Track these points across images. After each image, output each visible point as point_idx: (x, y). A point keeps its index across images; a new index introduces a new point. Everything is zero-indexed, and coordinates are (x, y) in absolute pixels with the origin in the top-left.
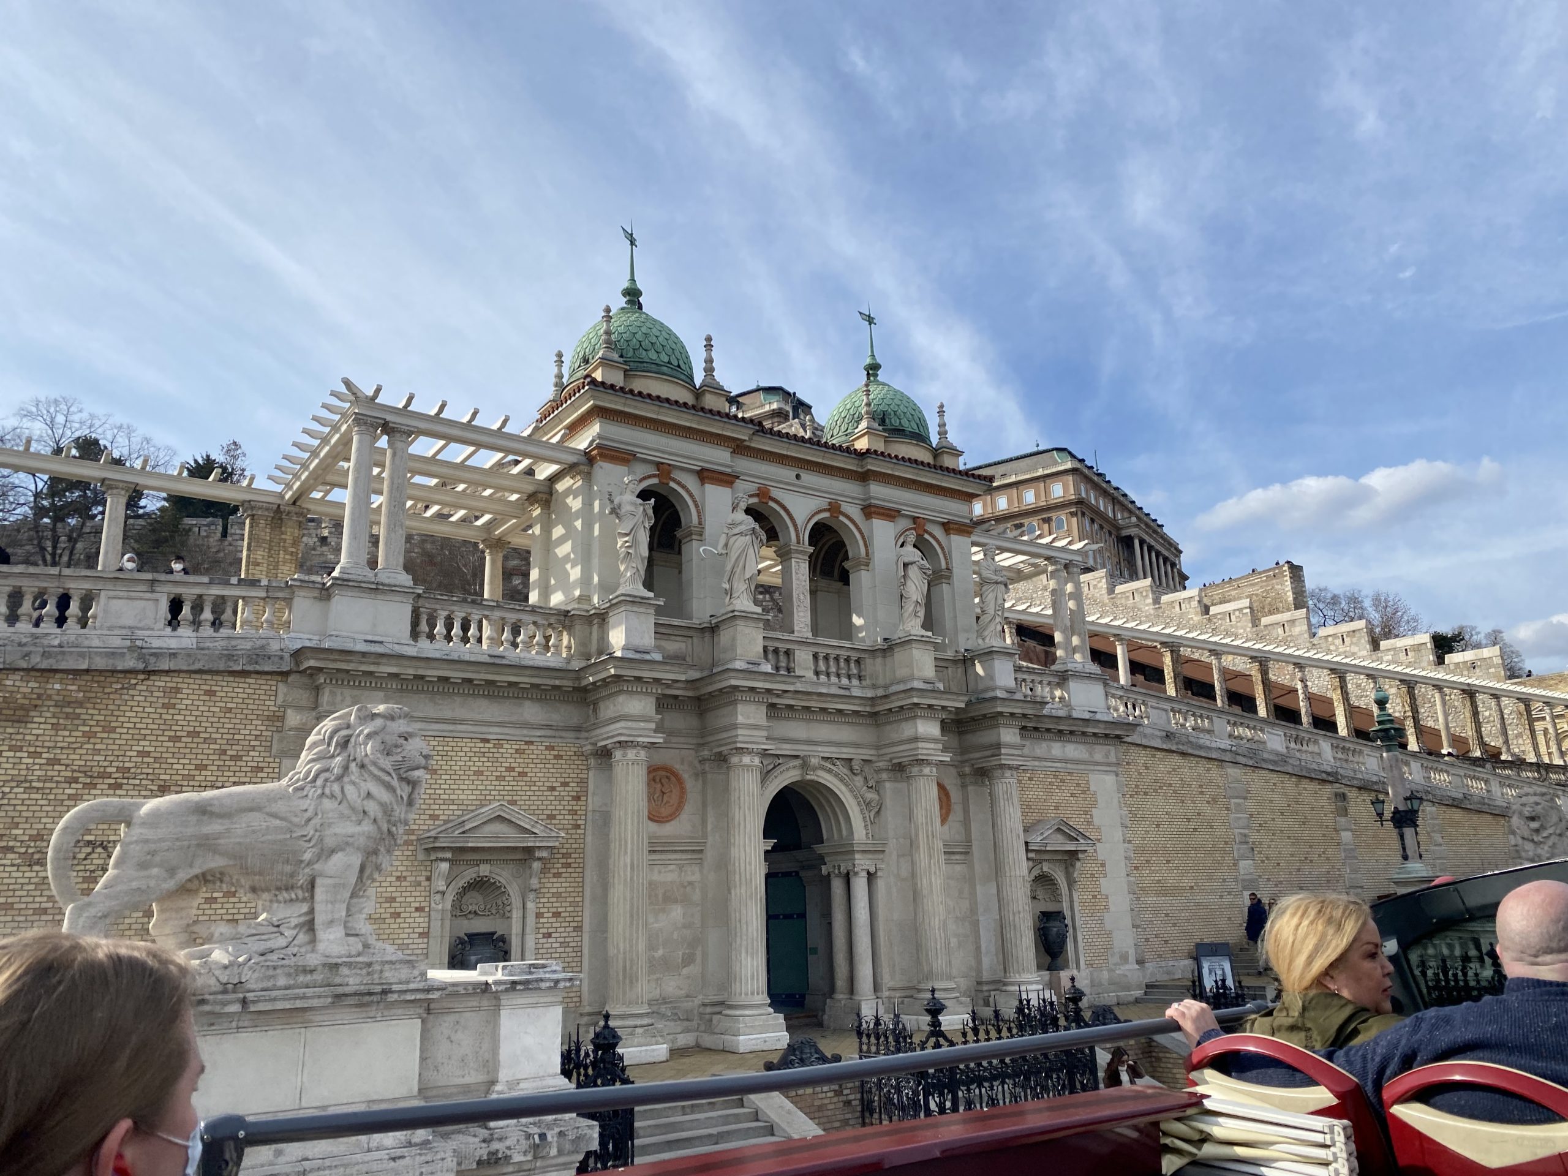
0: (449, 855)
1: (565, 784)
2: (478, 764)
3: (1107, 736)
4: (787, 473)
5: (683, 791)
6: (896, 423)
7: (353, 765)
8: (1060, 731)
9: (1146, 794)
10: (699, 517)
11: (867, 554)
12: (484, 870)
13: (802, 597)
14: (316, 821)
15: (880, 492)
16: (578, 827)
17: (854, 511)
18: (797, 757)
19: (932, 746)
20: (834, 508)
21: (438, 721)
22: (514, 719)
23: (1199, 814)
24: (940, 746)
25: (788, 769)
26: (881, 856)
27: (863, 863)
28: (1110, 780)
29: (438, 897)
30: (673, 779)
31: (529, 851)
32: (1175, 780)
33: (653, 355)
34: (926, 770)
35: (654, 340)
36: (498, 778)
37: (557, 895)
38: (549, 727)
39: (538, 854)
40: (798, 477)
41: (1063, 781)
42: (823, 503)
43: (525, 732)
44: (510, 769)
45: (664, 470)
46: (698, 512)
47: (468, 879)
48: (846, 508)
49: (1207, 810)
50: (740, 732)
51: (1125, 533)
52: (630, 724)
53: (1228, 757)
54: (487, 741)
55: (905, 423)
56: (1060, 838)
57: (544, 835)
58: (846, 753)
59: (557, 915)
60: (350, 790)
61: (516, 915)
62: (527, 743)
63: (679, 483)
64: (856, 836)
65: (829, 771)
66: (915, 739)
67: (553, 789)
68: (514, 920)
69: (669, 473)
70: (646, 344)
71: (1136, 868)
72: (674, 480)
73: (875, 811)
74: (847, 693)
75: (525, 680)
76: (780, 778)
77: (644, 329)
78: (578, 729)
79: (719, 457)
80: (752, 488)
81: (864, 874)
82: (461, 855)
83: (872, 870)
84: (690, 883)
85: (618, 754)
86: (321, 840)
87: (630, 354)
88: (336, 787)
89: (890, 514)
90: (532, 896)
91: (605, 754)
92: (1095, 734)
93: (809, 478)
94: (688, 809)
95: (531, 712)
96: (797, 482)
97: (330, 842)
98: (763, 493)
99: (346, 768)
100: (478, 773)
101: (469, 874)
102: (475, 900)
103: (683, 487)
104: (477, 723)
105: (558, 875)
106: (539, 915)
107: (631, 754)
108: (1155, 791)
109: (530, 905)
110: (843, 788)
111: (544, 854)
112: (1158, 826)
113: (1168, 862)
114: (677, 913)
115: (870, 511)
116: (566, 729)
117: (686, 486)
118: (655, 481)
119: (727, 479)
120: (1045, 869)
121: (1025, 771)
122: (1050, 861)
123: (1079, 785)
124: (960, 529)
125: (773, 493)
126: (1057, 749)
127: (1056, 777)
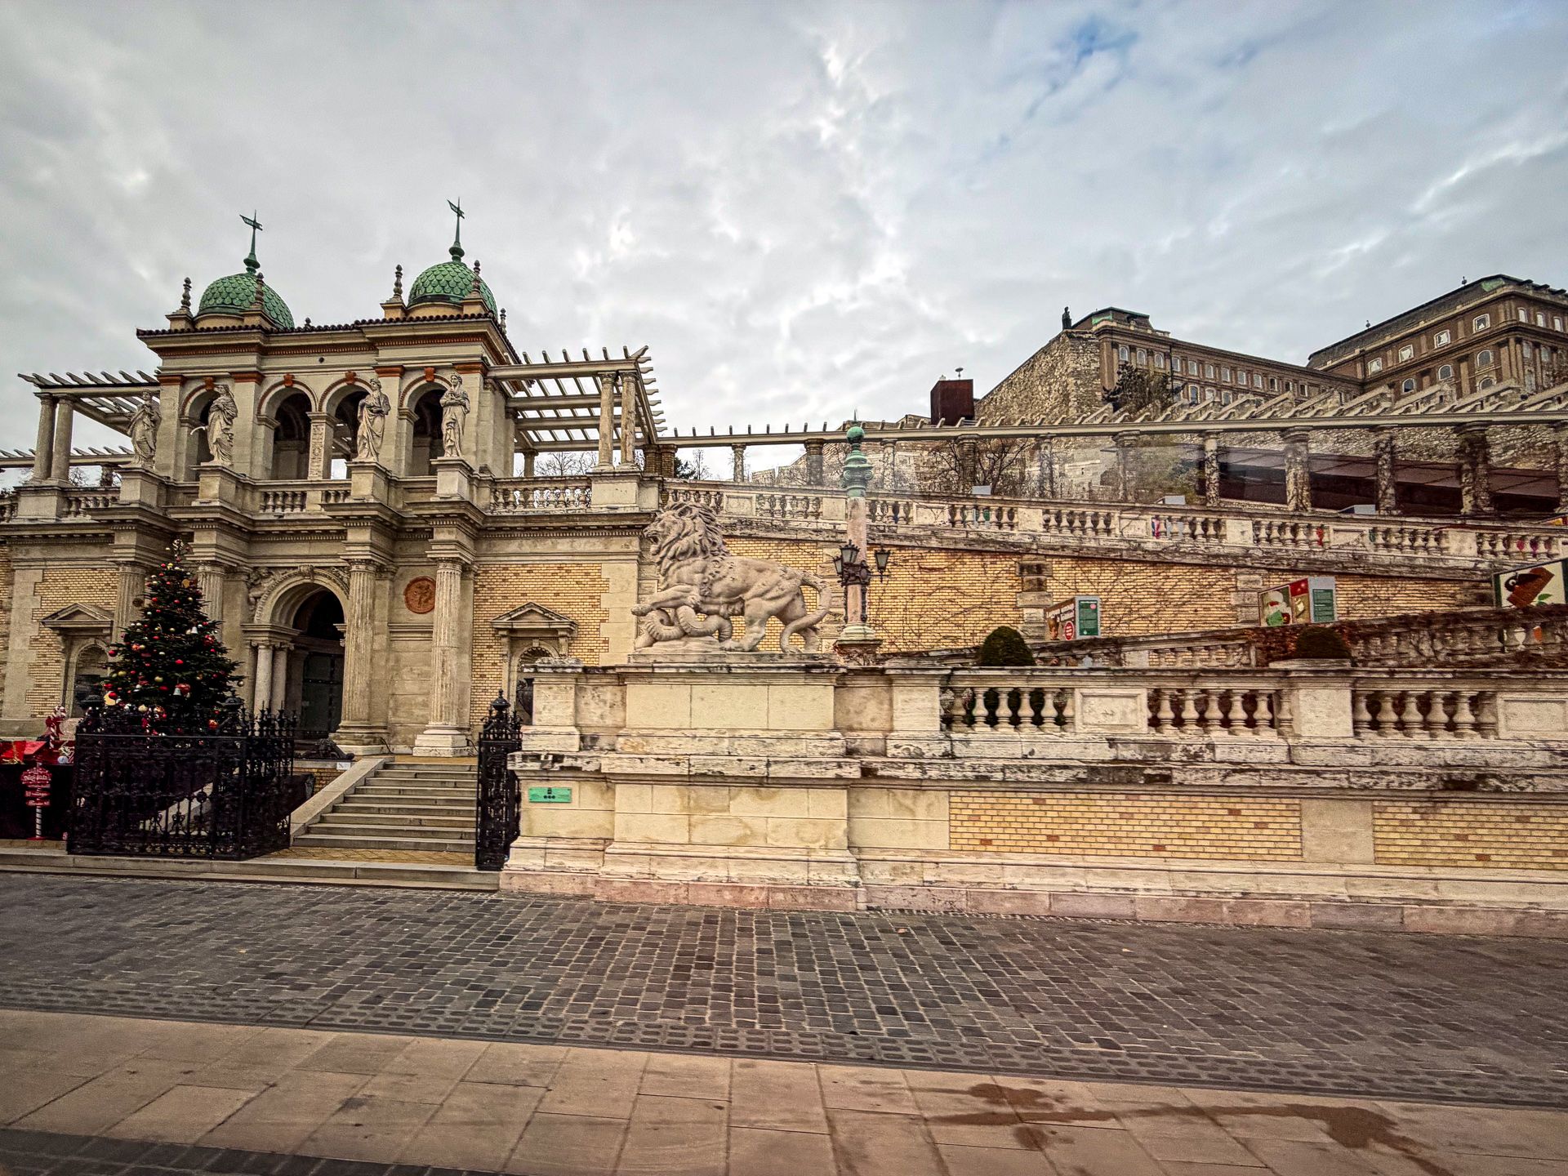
4: (314, 361)
12: (91, 641)
15: (387, 354)
18: (300, 568)
20: (349, 377)
24: (370, 548)
25: (292, 577)
28: (631, 567)
29: (63, 655)
40: (322, 360)
41: (568, 571)
42: (342, 376)
48: (361, 375)
53: (822, 537)
56: (535, 617)
57: (102, 620)
65: (325, 576)
66: (349, 546)
79: (249, 361)
80: (281, 378)
89: (402, 371)
93: (330, 360)
96: (320, 364)
98: (289, 380)
120: (536, 644)
121: (523, 565)
122: (541, 639)
123: (587, 574)
124: (467, 368)
125: (300, 378)
126: (564, 545)
127: (560, 568)
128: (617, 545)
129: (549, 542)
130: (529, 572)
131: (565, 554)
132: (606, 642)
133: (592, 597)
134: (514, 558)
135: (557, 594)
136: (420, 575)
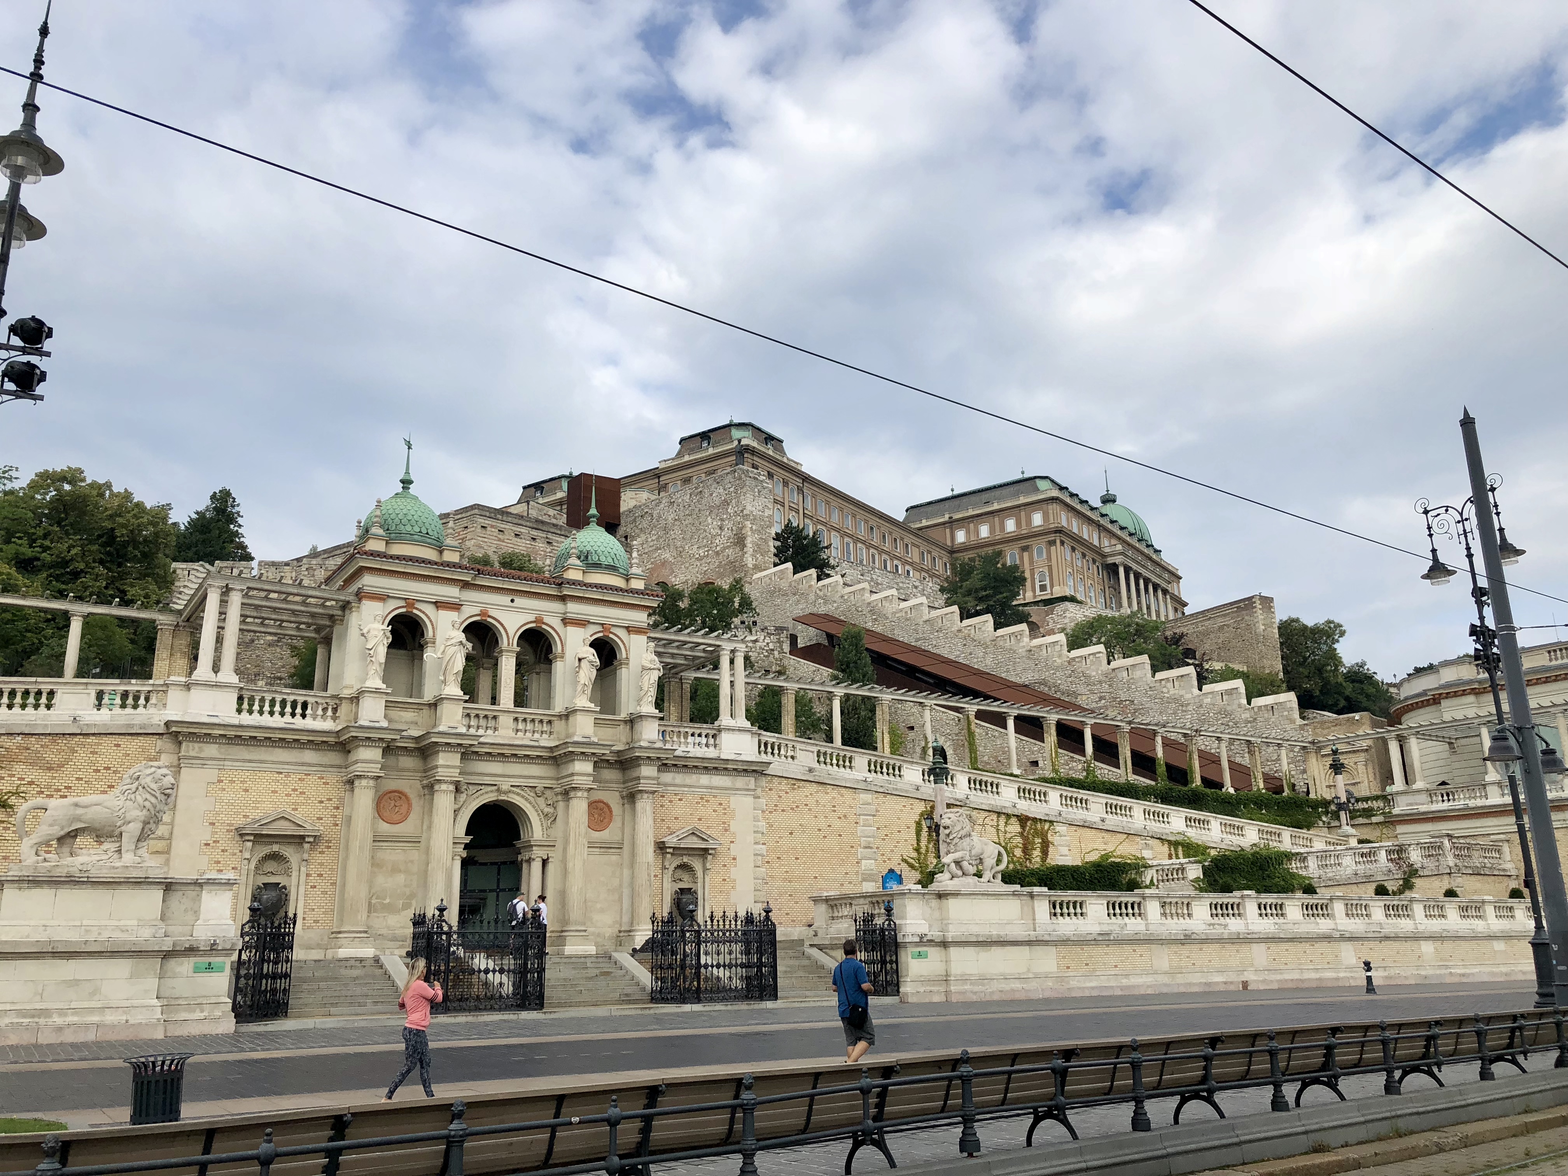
0: (252, 838)
1: (330, 800)
2: (274, 786)
3: (745, 770)
4: (505, 599)
5: (410, 805)
6: (595, 559)
7: (140, 788)
8: (706, 768)
9: (783, 811)
10: (434, 632)
11: (563, 650)
12: (275, 848)
13: (508, 681)
14: (123, 810)
15: (574, 608)
16: (337, 825)
17: (556, 622)
18: (495, 785)
19: (585, 778)
20: (539, 620)
21: (250, 761)
22: (298, 760)
23: (829, 826)
24: (592, 779)
25: (486, 793)
26: (553, 849)
27: (538, 853)
28: (749, 800)
29: (246, 861)
30: (403, 797)
31: (303, 837)
32: (811, 801)
33: (409, 528)
34: (579, 794)
35: (410, 517)
36: (286, 795)
37: (321, 864)
38: (321, 765)
39: (307, 839)
40: (512, 601)
41: (707, 801)
42: (531, 617)
43: (305, 768)
44: (295, 790)
45: (410, 603)
46: (433, 628)
47: (265, 852)
48: (546, 620)
49: (837, 824)
50: (439, 770)
51: (1110, 560)
52: (364, 765)
53: (862, 786)
54: (281, 773)
55: (603, 559)
56: (695, 839)
57: (310, 827)
58: (532, 782)
59: (320, 875)
60: (138, 797)
61: (295, 874)
62: (306, 774)
63: (420, 610)
64: (535, 835)
65: (518, 794)
66: (572, 775)
67: (321, 802)
68: (293, 877)
69: (414, 604)
70: (404, 521)
71: (768, 862)
72: (417, 609)
73: (551, 819)
74: (536, 744)
75: (304, 738)
76: (481, 798)
77: (405, 511)
78: (340, 767)
79: (451, 592)
80: (477, 611)
81: (540, 859)
82: (259, 838)
83: (545, 857)
84: (412, 862)
85: (357, 783)
86: (125, 817)
87: (394, 528)
88: (133, 796)
89: (582, 623)
90: (304, 863)
91: (351, 782)
92: (735, 770)
93: (520, 601)
94: (412, 816)
95: (309, 756)
96: (512, 604)
97: (128, 818)
98: (483, 613)
99: (137, 788)
100: (274, 792)
101: (266, 850)
102: (271, 866)
103: (424, 613)
104: (274, 763)
105: (321, 853)
106: (308, 875)
107: (364, 782)
108: (792, 809)
109: (303, 869)
110: (528, 805)
111: (311, 840)
112: (791, 833)
113: (797, 859)
114: (401, 878)
115: (566, 621)
116: (332, 766)
117: (426, 613)
118: (403, 610)
119: (456, 607)
120: (685, 860)
121: (675, 794)
122: (689, 855)
123: (721, 804)
124: (639, 631)
125: (492, 613)
126: (705, 779)
127: (702, 798)
128: (741, 782)
129: (694, 776)
130: (680, 800)
131: (707, 787)
132: (734, 859)
133: (724, 823)
134: (669, 788)
135: (700, 819)
136: (597, 798)
